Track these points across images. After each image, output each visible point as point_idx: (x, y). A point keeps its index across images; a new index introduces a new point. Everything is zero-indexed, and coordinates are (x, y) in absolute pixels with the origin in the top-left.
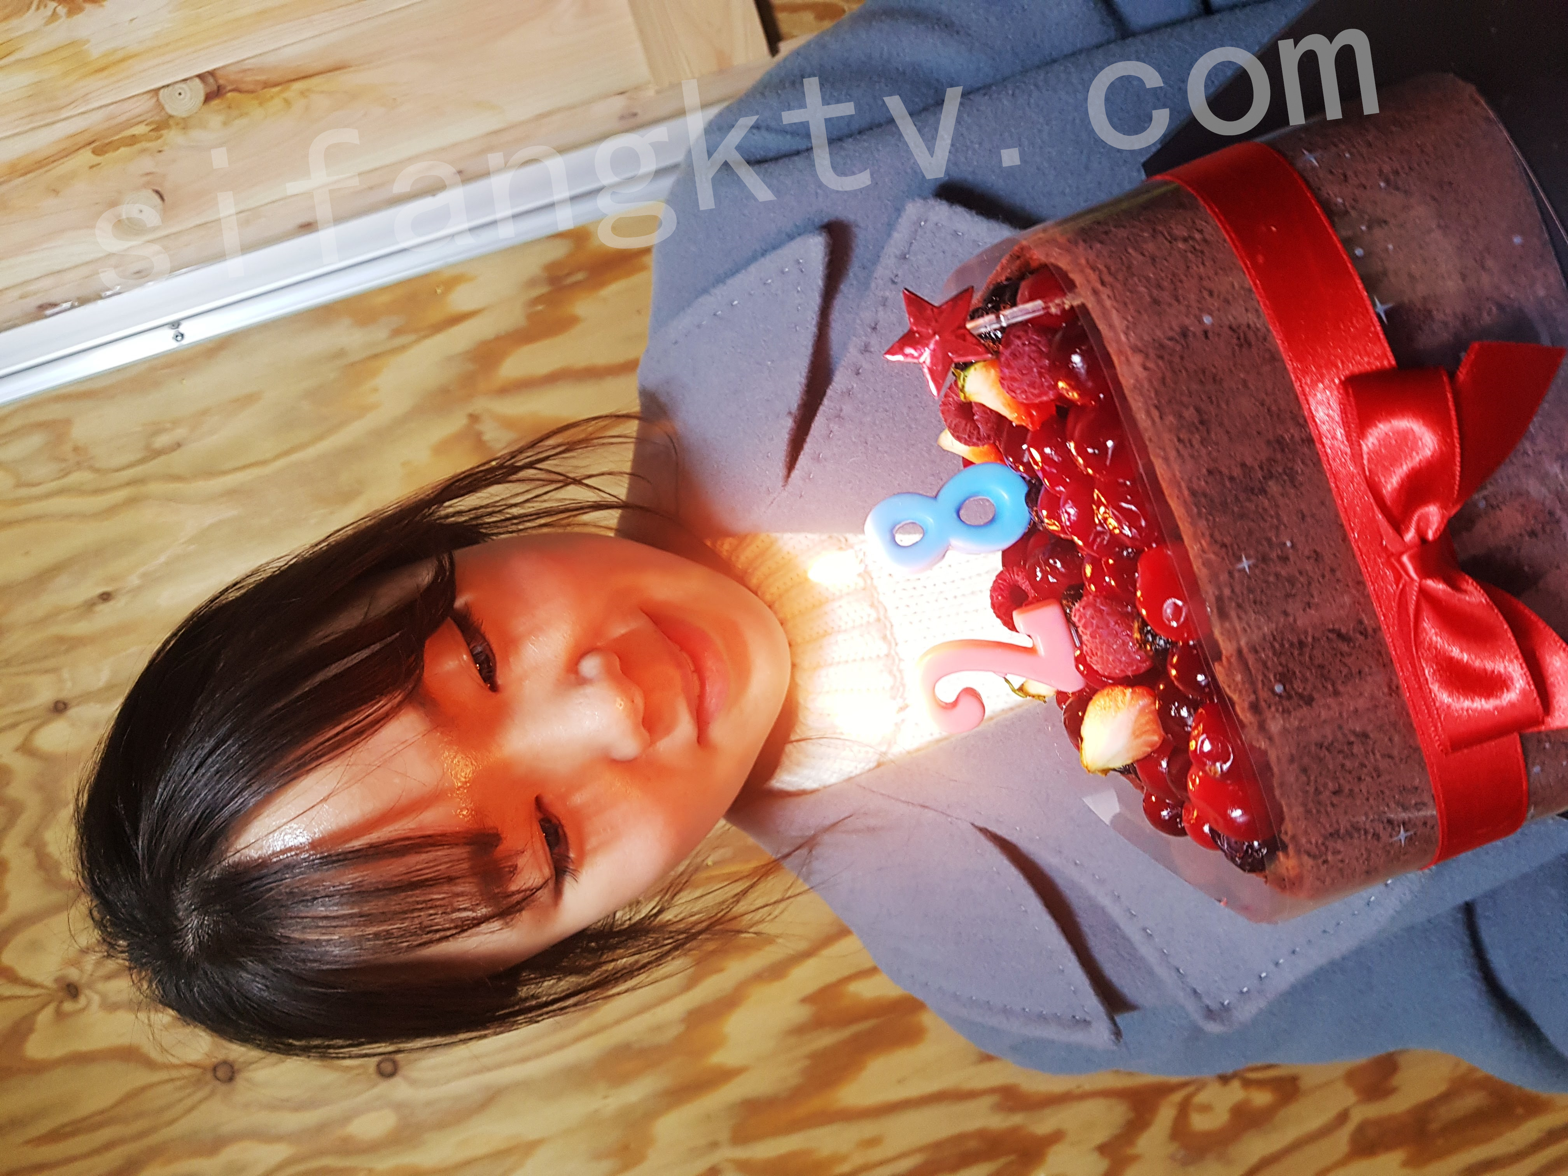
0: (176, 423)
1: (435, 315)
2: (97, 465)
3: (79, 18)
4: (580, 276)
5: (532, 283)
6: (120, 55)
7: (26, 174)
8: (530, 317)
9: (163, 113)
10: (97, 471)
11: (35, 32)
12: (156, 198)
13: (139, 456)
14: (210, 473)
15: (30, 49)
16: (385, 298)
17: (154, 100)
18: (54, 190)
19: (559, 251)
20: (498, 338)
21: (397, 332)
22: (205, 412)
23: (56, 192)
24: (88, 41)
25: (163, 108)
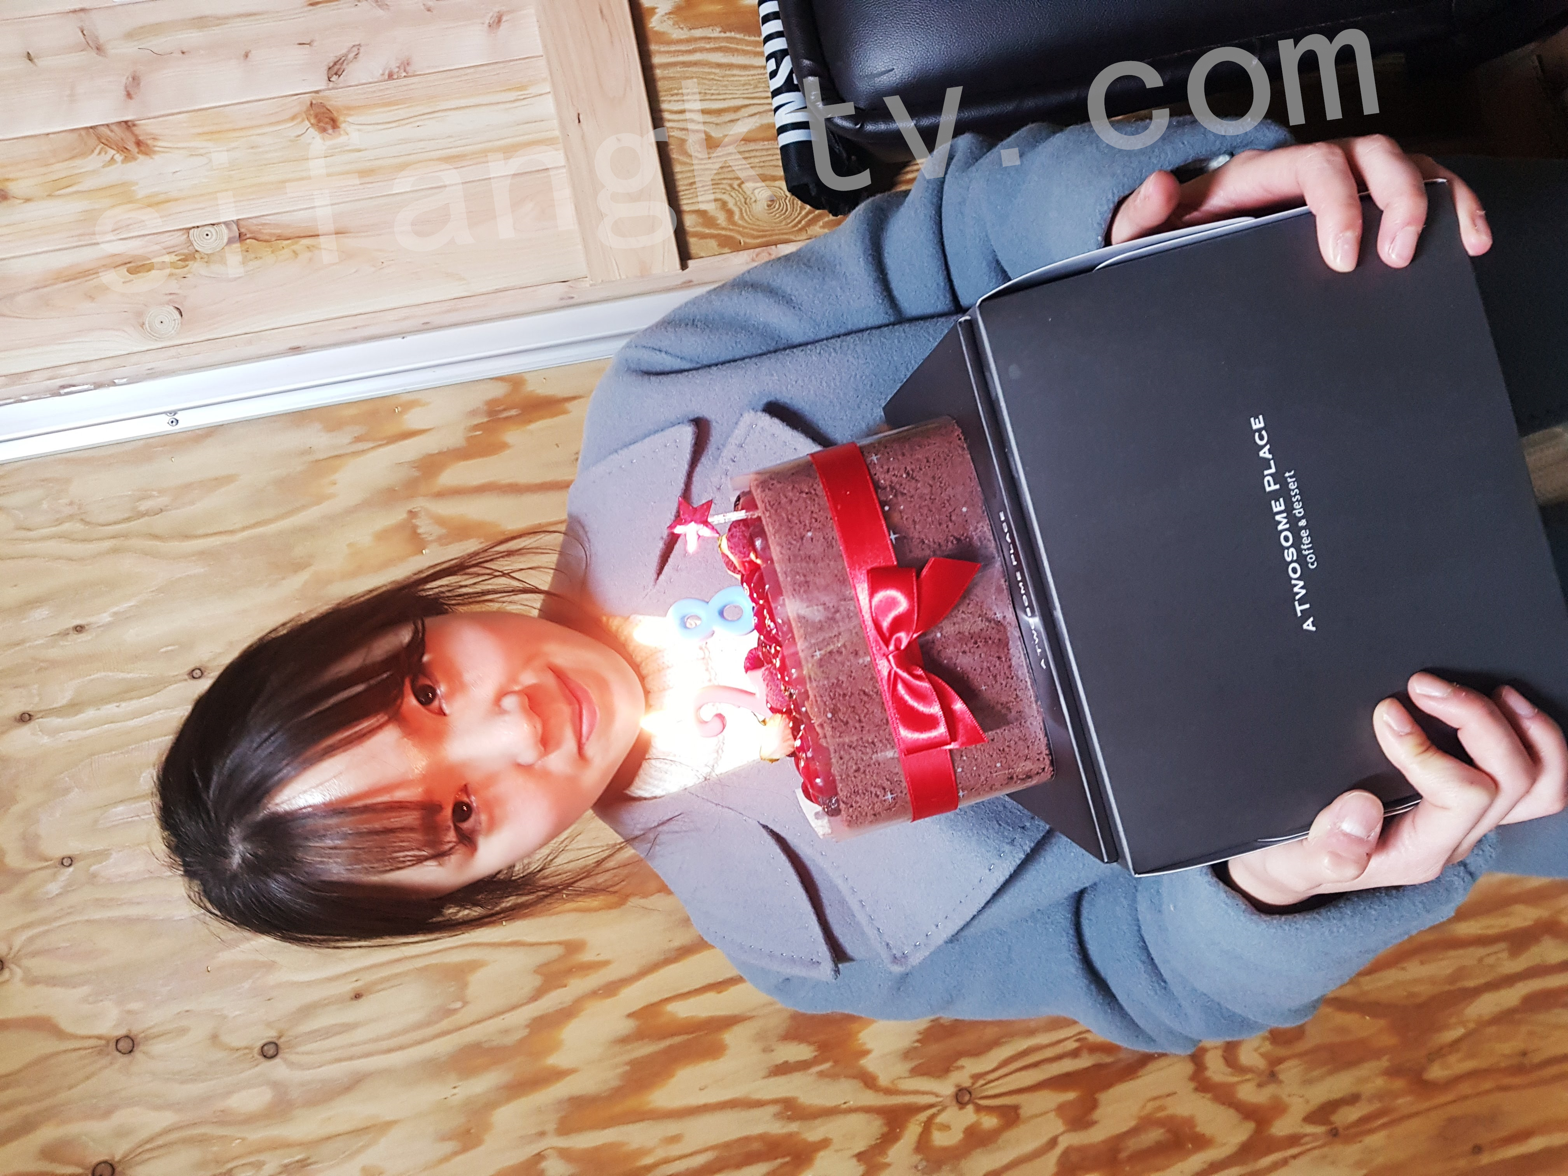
0: (162, 492)
1: (391, 429)
2: (88, 520)
3: (131, 165)
4: (513, 412)
5: (473, 413)
6: (162, 197)
7: (68, 281)
8: (469, 439)
9: (190, 248)
10: (88, 523)
11: (93, 172)
12: (177, 313)
13: (126, 515)
14: (187, 537)
15: (88, 184)
16: (352, 411)
17: (186, 236)
18: (90, 297)
19: (499, 391)
20: (440, 453)
21: (358, 439)
22: (188, 487)
23: (92, 298)
24: (137, 184)
25: (192, 244)
